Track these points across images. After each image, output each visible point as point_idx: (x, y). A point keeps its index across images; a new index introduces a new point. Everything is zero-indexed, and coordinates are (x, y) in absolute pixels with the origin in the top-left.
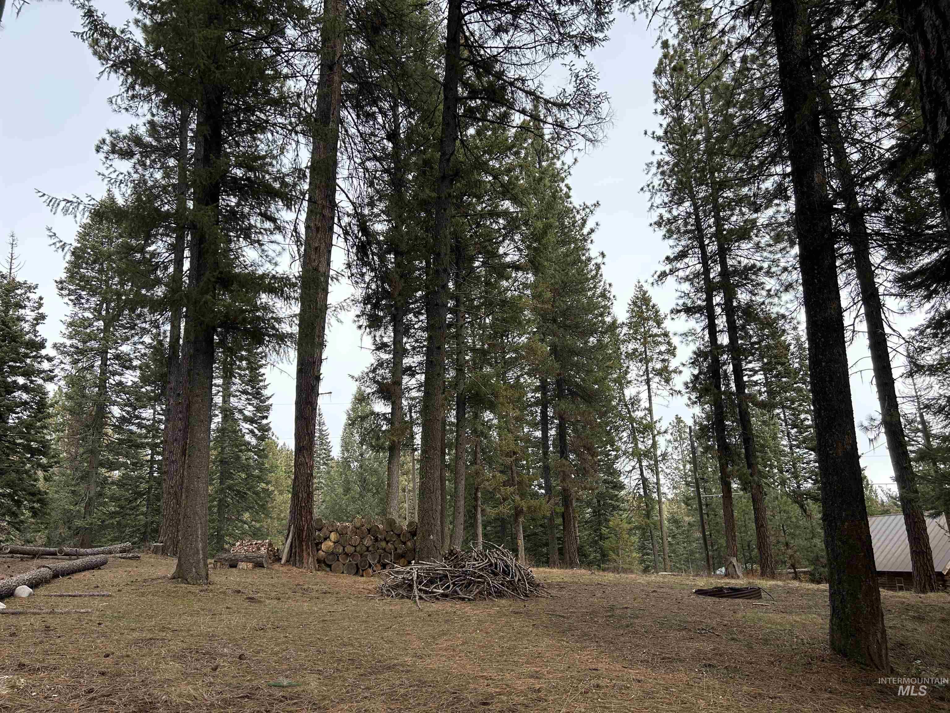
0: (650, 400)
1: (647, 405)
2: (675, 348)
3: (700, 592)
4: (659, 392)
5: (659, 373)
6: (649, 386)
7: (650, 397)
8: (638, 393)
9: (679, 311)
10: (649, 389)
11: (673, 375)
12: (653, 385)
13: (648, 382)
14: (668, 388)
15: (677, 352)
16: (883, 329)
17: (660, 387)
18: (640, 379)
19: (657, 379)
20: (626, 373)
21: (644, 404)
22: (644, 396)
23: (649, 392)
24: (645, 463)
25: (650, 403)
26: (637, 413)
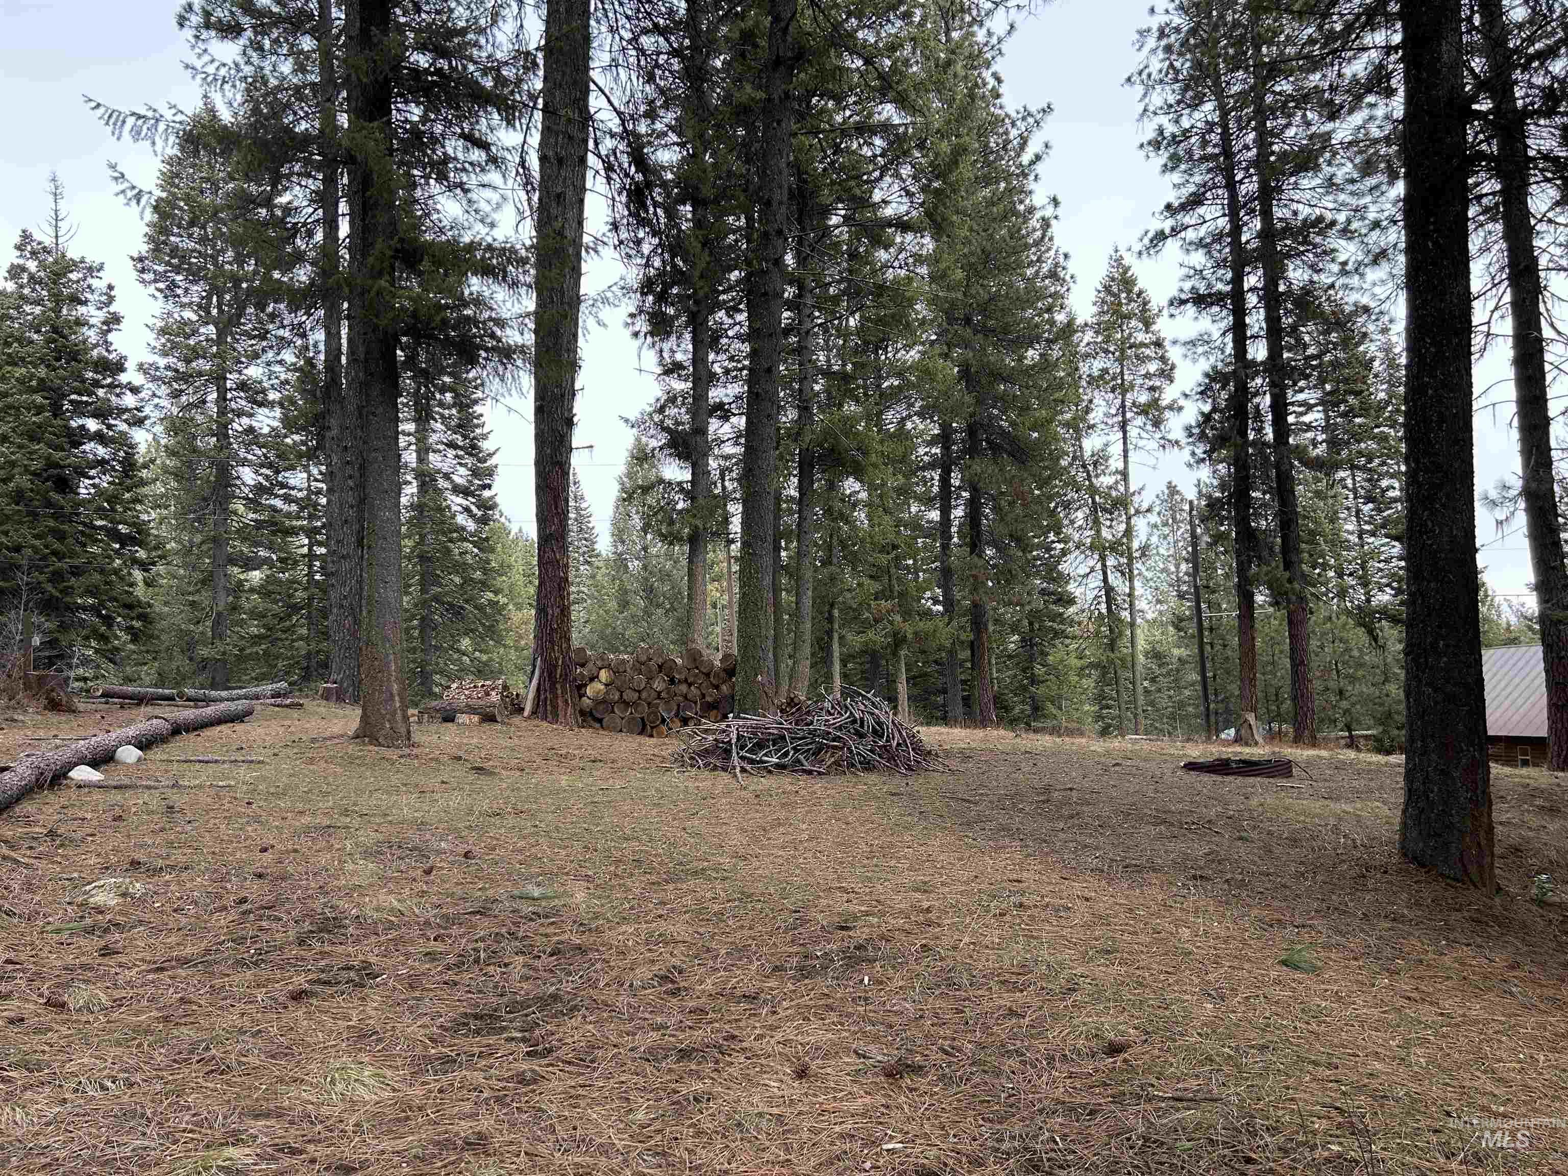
0: (1126, 456)
1: (1120, 465)
2: (1173, 367)
3: (1191, 766)
4: (1141, 443)
5: (1144, 410)
6: (1125, 432)
7: (1126, 451)
8: (1107, 445)
9: (1183, 302)
10: (1125, 438)
11: (1167, 414)
12: (1133, 432)
13: (1123, 426)
14: (1158, 435)
15: (1177, 374)
16: (1539, 330)
17: (1144, 435)
18: (1110, 422)
19: (1140, 420)
20: (1088, 410)
21: (1116, 463)
22: (1116, 449)
23: (1125, 443)
24: (1111, 562)
25: (1126, 462)
26: (1102, 479)
